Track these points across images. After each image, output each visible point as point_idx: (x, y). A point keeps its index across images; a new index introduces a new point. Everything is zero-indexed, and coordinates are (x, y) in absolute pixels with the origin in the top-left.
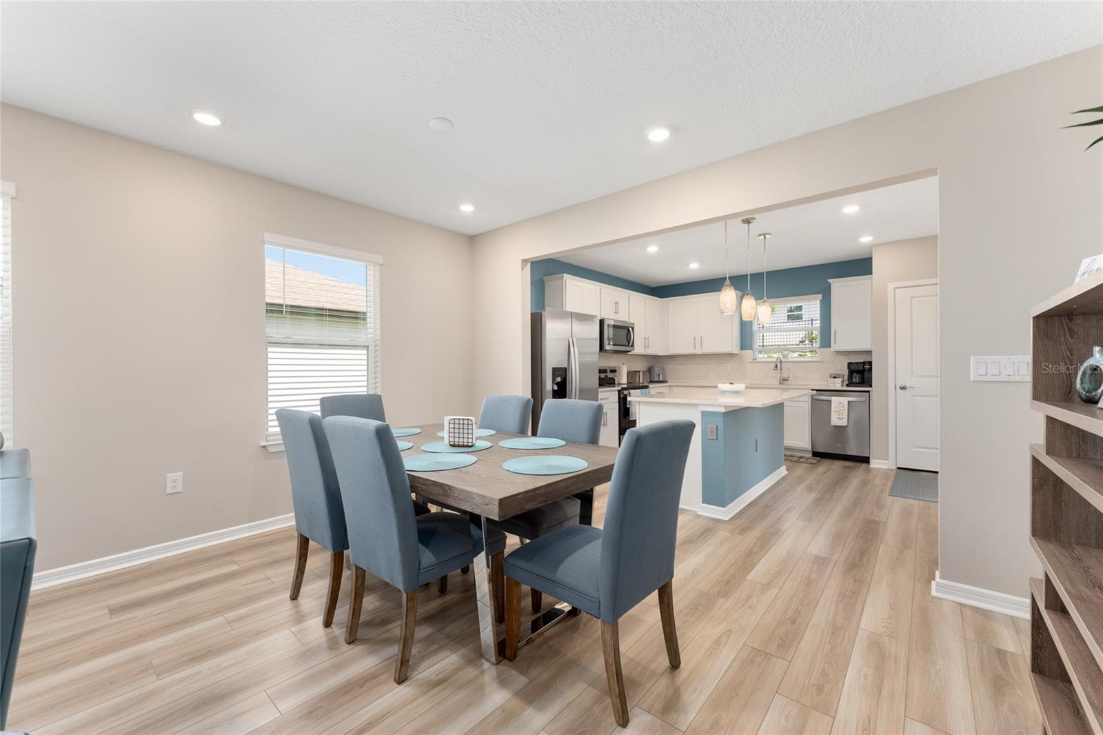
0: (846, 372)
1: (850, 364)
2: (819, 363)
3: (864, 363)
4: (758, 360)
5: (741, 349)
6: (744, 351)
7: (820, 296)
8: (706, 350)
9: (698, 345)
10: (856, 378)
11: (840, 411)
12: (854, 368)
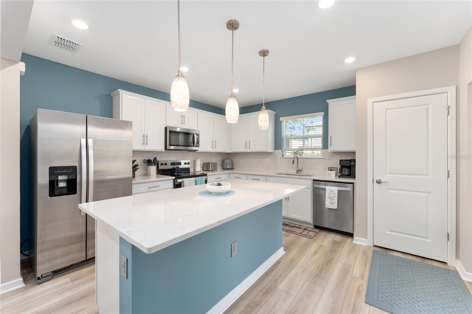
0: (339, 166)
1: (341, 161)
2: (322, 160)
3: (350, 161)
4: (285, 156)
5: (275, 149)
6: (276, 151)
7: (323, 113)
8: (253, 149)
9: (248, 146)
10: (346, 171)
11: (332, 197)
12: (345, 164)
